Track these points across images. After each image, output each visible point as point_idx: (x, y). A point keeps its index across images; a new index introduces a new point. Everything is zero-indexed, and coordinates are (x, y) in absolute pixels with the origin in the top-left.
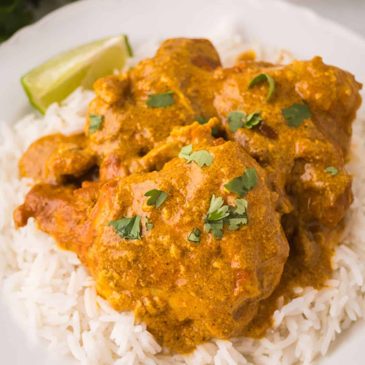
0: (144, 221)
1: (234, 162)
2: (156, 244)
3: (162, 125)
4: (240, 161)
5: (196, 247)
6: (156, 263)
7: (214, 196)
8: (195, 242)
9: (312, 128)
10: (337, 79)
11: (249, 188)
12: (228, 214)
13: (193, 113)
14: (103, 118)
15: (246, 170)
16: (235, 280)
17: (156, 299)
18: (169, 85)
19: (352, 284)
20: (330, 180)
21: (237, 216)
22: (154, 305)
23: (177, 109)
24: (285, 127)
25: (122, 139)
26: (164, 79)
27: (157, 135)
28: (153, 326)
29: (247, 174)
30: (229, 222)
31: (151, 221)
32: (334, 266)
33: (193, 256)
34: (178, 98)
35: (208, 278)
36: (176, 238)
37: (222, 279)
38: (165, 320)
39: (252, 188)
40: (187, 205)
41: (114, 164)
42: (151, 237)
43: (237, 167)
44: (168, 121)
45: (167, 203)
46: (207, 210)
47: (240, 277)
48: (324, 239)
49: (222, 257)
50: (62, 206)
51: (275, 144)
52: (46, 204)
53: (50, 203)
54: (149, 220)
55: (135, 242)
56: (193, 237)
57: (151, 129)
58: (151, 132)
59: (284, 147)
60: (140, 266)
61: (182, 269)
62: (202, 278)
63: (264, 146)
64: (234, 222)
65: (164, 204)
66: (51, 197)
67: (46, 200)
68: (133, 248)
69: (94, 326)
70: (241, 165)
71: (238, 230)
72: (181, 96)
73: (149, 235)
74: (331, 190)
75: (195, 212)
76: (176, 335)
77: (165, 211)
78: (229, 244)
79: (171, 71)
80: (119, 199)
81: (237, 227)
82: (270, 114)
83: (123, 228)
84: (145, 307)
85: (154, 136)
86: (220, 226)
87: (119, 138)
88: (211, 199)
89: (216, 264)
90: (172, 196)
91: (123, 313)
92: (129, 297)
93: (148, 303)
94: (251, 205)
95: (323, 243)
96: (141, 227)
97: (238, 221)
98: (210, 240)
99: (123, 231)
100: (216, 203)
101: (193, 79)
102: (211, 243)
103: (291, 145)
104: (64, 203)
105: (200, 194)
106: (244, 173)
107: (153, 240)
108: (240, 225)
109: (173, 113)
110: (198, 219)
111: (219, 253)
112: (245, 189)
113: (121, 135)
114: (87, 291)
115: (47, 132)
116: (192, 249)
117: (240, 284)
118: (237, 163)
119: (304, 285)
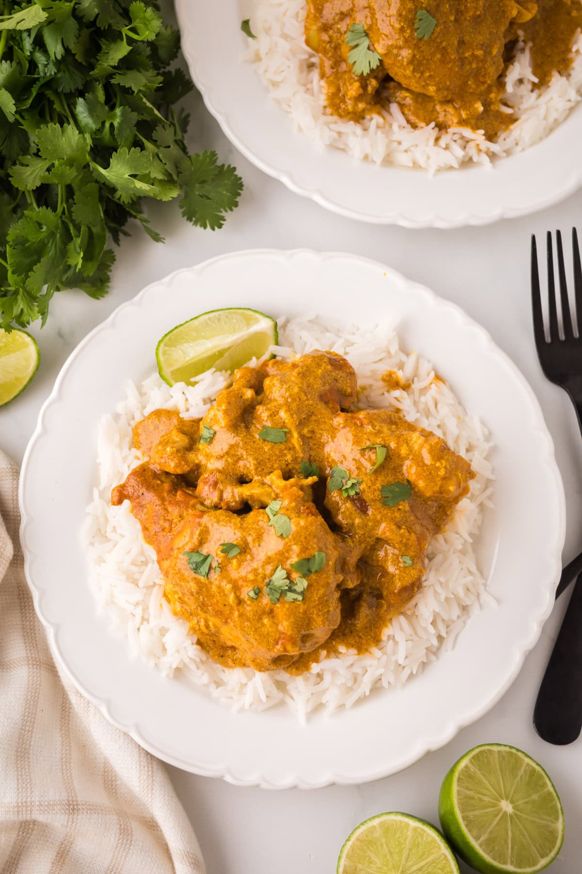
0: (215, 565)
1: (308, 541)
2: (219, 587)
3: (267, 461)
4: (315, 540)
5: (252, 602)
6: (215, 600)
7: (280, 567)
8: (253, 598)
9: (405, 512)
10: (446, 473)
11: (313, 571)
12: (287, 588)
13: (301, 455)
14: (215, 433)
15: (316, 553)
16: (279, 638)
17: (211, 624)
18: (286, 421)
19: (394, 658)
20: (402, 569)
21: (294, 591)
22: (207, 627)
23: (286, 448)
24: (379, 505)
25: (226, 461)
26: (283, 414)
27: (260, 469)
28: (203, 640)
29: (317, 557)
30: (286, 594)
31: (220, 566)
32: (384, 637)
33: (249, 608)
34: (292, 437)
35: (256, 630)
36: (236, 588)
37: (268, 634)
38: (215, 639)
39: (316, 571)
40: (255, 565)
41: (210, 485)
42: (216, 579)
43: (310, 547)
44: (274, 458)
45: (238, 557)
46: (271, 576)
47: (284, 638)
48: (385, 607)
49: (273, 617)
50: (155, 504)
51: (362, 519)
52: (143, 494)
53: (146, 494)
54: (219, 564)
55: (202, 579)
56: (252, 594)
57: (255, 462)
58: (254, 465)
59: (370, 524)
60: (201, 597)
61: (236, 614)
62: (251, 628)
63: (351, 519)
64: (290, 596)
65: (235, 557)
66: (149, 487)
67: (143, 490)
68: (198, 582)
69: (153, 622)
70: (315, 546)
71: (293, 602)
72: (295, 435)
73: (216, 577)
74: (399, 579)
75: (260, 574)
76: (221, 653)
77: (235, 562)
78: (282, 611)
79: (294, 406)
80: (200, 535)
81: (293, 600)
82: (369, 487)
83: (195, 562)
84: (199, 625)
85: (256, 469)
86: (278, 596)
87: (224, 459)
88: (277, 567)
89: (266, 621)
90: (245, 552)
91: (181, 621)
92: (188, 612)
93: (202, 623)
94: (310, 586)
95: (382, 612)
96: (210, 568)
97: (295, 596)
98: (266, 601)
99: (194, 565)
100: (280, 574)
101: (314, 418)
102: (266, 605)
103: (377, 523)
104: (158, 502)
105: (269, 560)
106: (314, 556)
107: (217, 583)
108: (295, 600)
109: (281, 451)
110: (261, 580)
111: (271, 613)
112: (309, 571)
113: (226, 457)
114: (156, 589)
115: (168, 405)
116: (249, 602)
117: (282, 644)
118: (311, 543)
119: (349, 645)
